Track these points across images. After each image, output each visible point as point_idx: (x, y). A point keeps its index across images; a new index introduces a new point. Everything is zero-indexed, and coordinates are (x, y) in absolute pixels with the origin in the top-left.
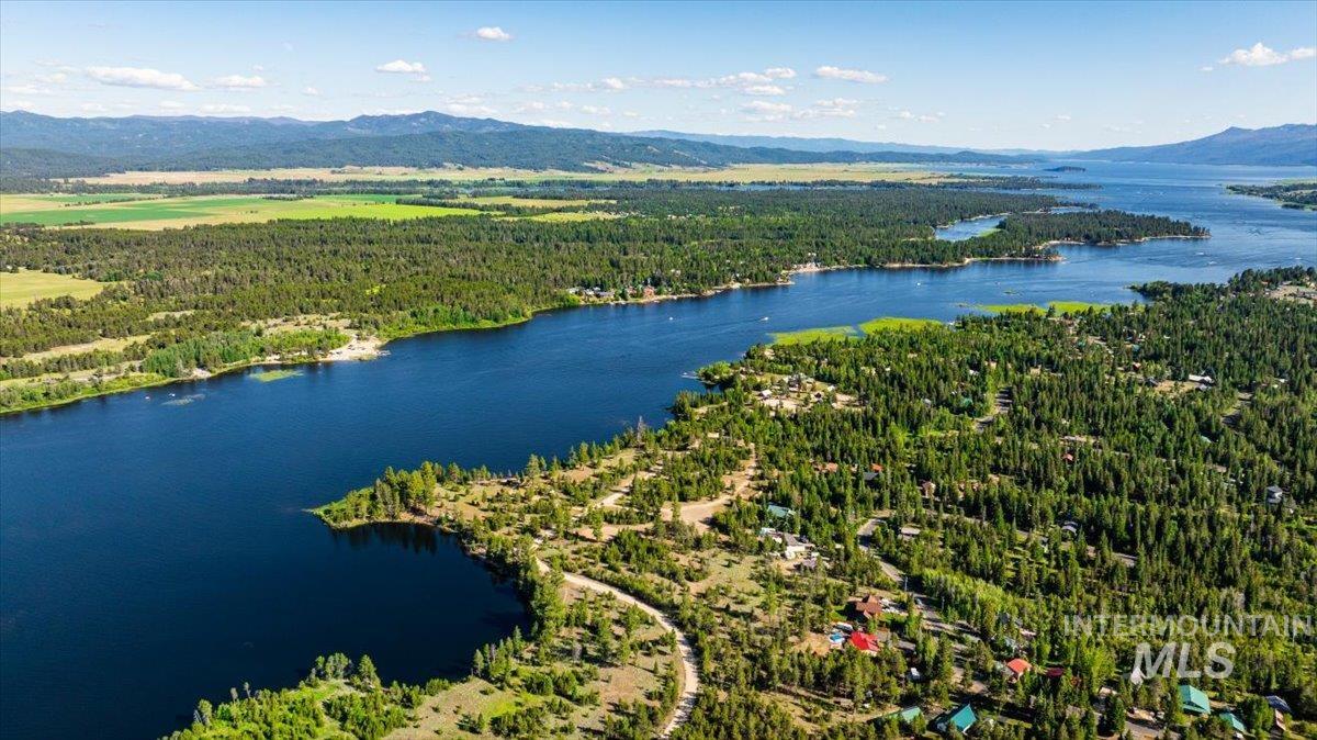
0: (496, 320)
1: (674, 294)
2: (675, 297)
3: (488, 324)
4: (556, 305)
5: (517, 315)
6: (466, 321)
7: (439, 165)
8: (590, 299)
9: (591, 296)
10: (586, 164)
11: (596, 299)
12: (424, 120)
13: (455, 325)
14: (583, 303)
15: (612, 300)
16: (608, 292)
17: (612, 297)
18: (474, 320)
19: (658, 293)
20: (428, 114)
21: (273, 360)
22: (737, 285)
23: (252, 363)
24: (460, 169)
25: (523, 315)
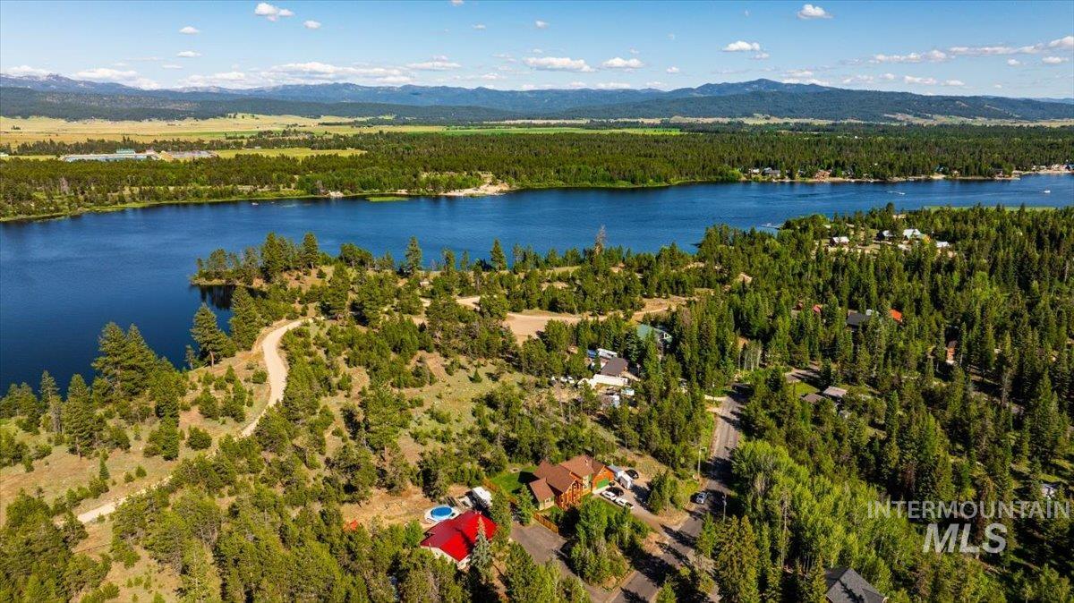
0: (633, 181)
1: (853, 178)
2: (853, 181)
3: (623, 184)
4: (713, 178)
5: (658, 179)
6: (604, 180)
7: (749, 115)
8: (753, 176)
9: (756, 174)
10: (886, 115)
11: (760, 177)
12: (756, 86)
13: (592, 183)
14: (744, 178)
15: (777, 179)
16: (776, 171)
17: (779, 175)
18: (611, 180)
19: (833, 175)
20: (760, 82)
21: (404, 192)
22: (941, 177)
23: (386, 192)
24: (767, 118)
25: (666, 181)
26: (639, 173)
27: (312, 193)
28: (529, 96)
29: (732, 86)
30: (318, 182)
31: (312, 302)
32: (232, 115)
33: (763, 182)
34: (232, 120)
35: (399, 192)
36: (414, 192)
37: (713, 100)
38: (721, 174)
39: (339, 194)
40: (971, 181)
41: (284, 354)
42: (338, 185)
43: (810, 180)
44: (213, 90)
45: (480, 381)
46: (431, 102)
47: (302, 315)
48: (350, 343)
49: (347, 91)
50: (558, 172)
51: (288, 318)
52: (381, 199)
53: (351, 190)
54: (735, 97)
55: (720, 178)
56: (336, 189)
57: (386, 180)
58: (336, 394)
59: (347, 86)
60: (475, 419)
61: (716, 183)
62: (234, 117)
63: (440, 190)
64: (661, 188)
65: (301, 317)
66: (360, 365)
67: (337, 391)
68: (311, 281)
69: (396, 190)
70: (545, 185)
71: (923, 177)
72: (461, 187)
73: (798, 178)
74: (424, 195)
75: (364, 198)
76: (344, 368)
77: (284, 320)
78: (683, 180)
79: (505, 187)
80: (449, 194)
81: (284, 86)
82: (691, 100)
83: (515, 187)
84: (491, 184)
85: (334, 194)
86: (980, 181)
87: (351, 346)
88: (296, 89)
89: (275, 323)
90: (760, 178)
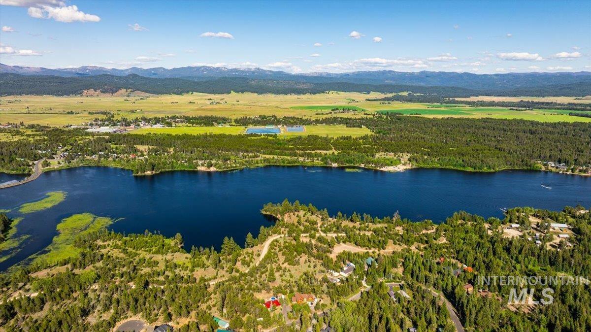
0: (474, 168)
3: (469, 169)
4: (525, 168)
5: (489, 168)
6: (460, 166)
8: (550, 168)
13: (454, 167)
14: (544, 169)
15: (564, 171)
17: (565, 169)
18: (464, 166)
21: (363, 166)
23: (356, 165)
25: (494, 169)
28: (495, 77)
32: (327, 92)
34: (327, 94)
35: (361, 166)
38: (530, 166)
39: (336, 165)
43: (583, 175)
44: (324, 75)
49: (390, 75)
53: (341, 164)
55: (530, 168)
56: (336, 162)
59: (390, 72)
62: (328, 93)
73: (576, 172)
79: (409, 167)
81: (359, 72)
83: (415, 166)
84: (405, 163)
85: (334, 165)
88: (364, 74)
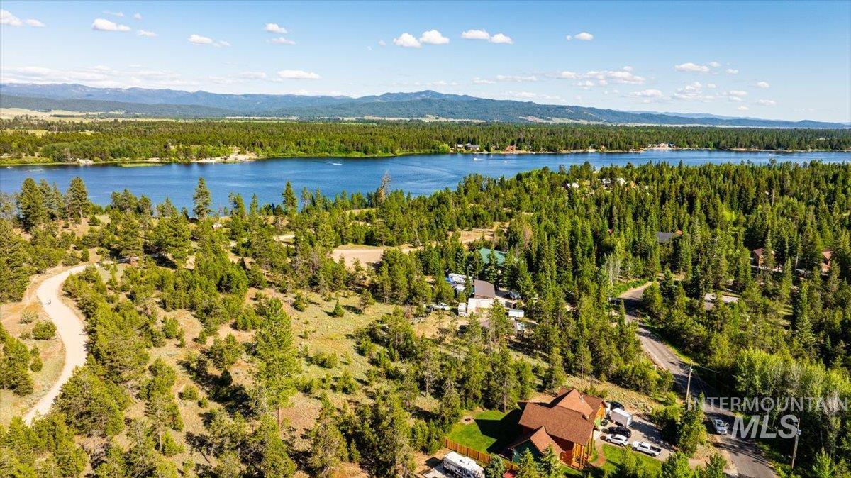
0: (366, 152)
1: (533, 151)
2: (534, 153)
3: (358, 153)
5: (386, 150)
6: (340, 150)
7: (423, 116)
8: (459, 150)
9: (460, 148)
10: (520, 117)
11: (463, 149)
12: (424, 95)
13: (330, 153)
14: (452, 151)
15: (477, 151)
16: (475, 146)
17: (478, 149)
18: (347, 151)
19: (520, 149)
20: (427, 92)
21: (155, 160)
22: (594, 150)
23: (137, 160)
24: (436, 118)
25: (392, 152)
26: (370, 146)
27: (59, 161)
28: (243, 99)
29: (407, 95)
30: (65, 150)
31: (91, 247)
33: (466, 154)
35: (150, 160)
36: (166, 160)
37: (395, 105)
38: (433, 147)
39: (90, 162)
40: (615, 153)
41: (72, 302)
42: (87, 154)
43: (503, 153)
45: (342, 315)
46: (157, 102)
47: (82, 260)
48: (160, 284)
49: (76, 91)
50: (299, 144)
51: (65, 265)
52: (134, 165)
53: (101, 158)
54: (411, 103)
55: (433, 150)
56: (85, 157)
57: (137, 149)
58: (164, 344)
59: (75, 86)
60: (366, 359)
61: (430, 154)
63: (191, 157)
64: (388, 157)
65: (81, 263)
66: (181, 308)
67: (165, 340)
68: (82, 228)
69: (147, 157)
70: (289, 154)
71: (581, 151)
72: (211, 156)
73: (493, 151)
74: (175, 162)
75: (115, 165)
76: (161, 314)
77: (59, 267)
78: (404, 152)
79: (253, 156)
80: (200, 161)
82: (377, 104)
83: (262, 156)
84: (239, 153)
85: (82, 162)
86: (620, 153)
87: (159, 287)
89: (49, 270)
90: (465, 151)
